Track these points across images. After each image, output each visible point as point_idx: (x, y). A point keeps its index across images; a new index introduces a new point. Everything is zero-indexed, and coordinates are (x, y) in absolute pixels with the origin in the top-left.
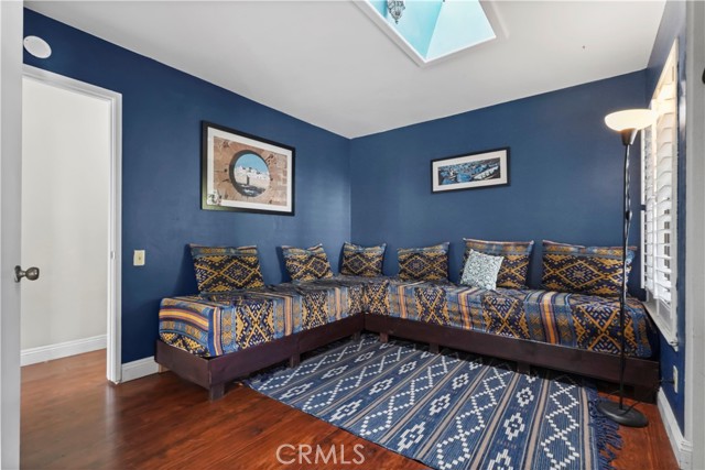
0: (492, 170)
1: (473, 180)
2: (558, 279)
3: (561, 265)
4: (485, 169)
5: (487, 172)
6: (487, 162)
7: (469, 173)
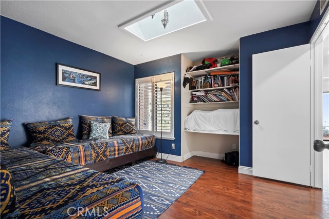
0: (93, 82)
1: (83, 84)
2: (122, 130)
3: (122, 125)
4: (90, 80)
5: (91, 82)
6: (91, 76)
7: (82, 80)
